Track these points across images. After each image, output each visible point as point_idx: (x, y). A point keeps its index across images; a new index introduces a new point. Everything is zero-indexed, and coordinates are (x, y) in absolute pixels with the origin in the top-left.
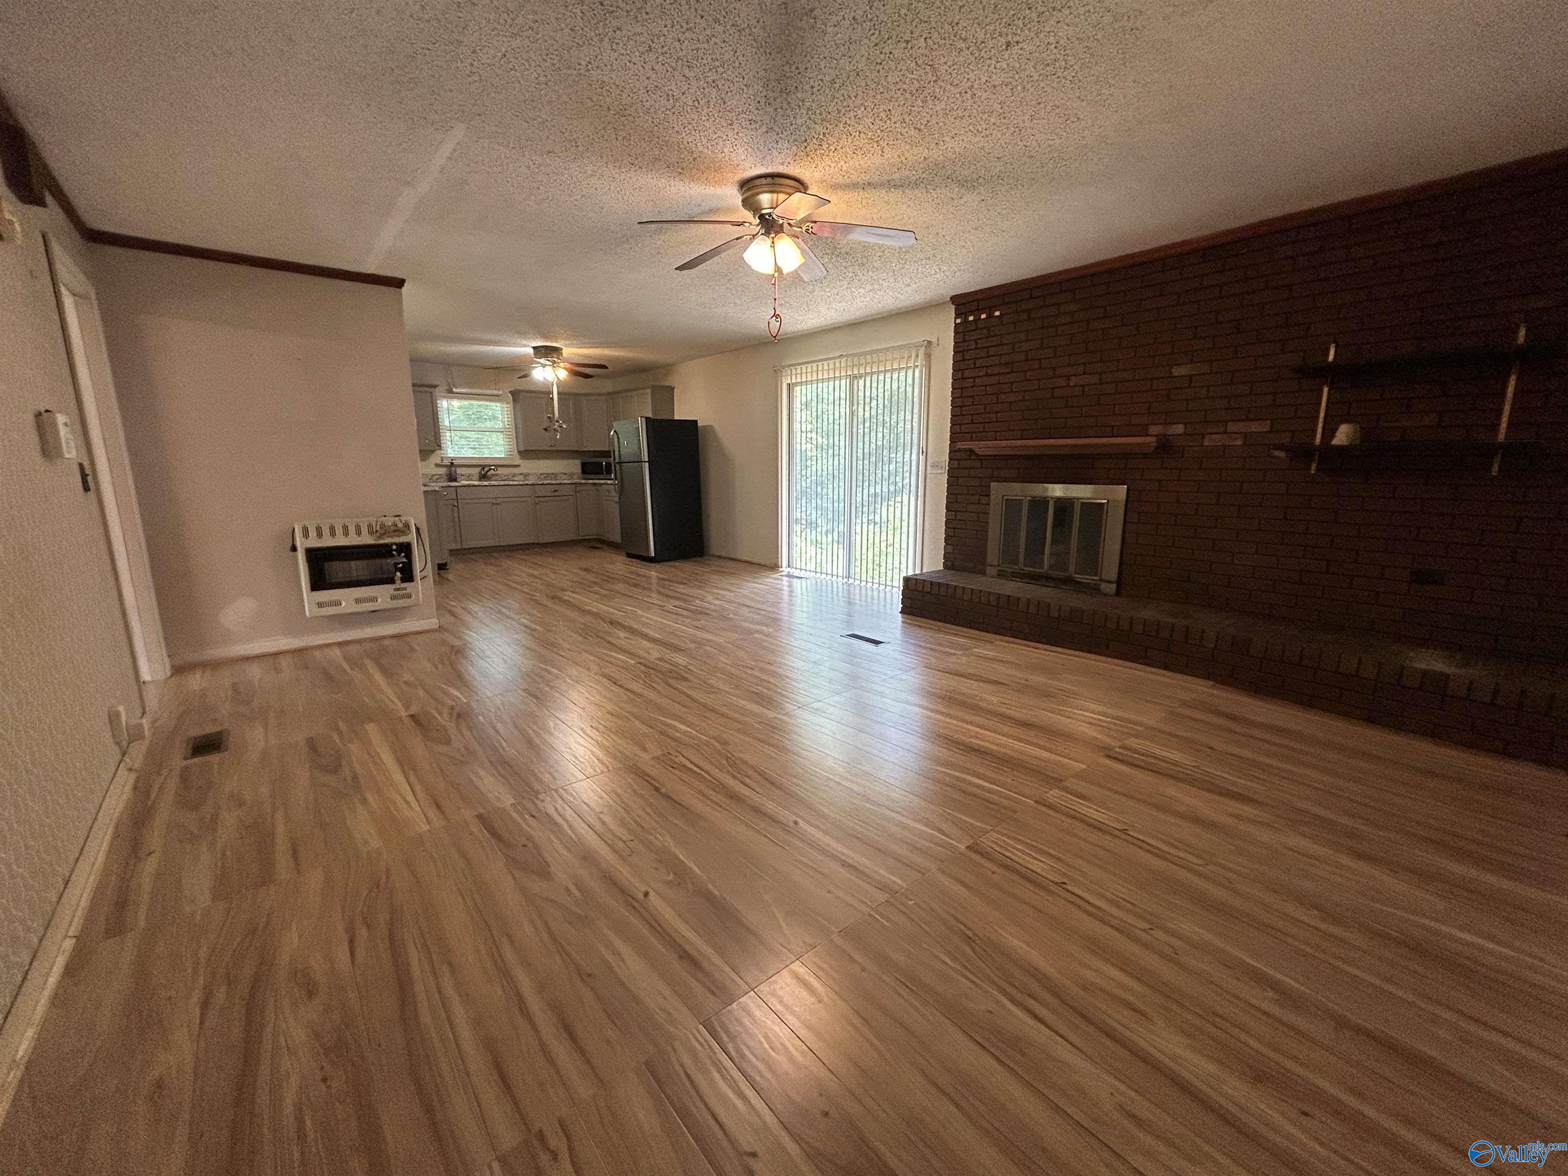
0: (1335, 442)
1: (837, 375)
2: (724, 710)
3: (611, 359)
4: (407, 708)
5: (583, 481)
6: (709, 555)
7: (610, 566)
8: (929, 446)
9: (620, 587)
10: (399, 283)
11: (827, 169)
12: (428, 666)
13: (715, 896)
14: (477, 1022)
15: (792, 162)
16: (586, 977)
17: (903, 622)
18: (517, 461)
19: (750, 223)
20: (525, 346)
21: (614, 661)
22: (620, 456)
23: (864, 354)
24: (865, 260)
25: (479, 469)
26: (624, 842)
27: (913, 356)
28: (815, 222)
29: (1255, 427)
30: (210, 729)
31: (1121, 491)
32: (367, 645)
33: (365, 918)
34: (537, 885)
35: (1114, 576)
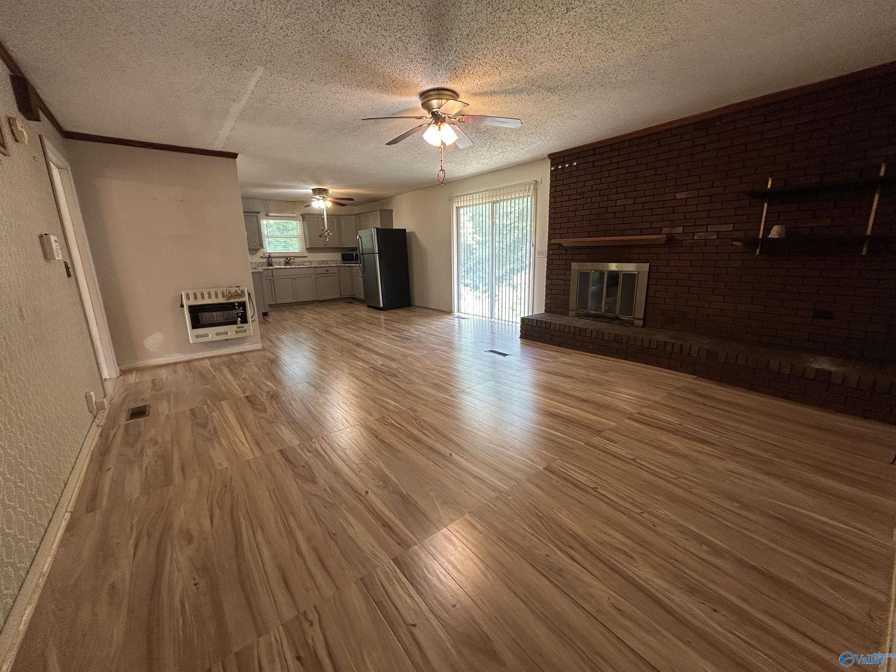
0: (770, 236)
1: (484, 201)
2: (416, 393)
3: (356, 195)
4: (244, 393)
5: (343, 265)
6: (414, 306)
7: (357, 313)
8: (537, 242)
9: (364, 325)
10: (234, 156)
11: (469, 84)
12: (256, 370)
13: (404, 494)
14: (275, 557)
15: (449, 81)
16: (333, 536)
17: (521, 343)
18: (306, 254)
19: (426, 117)
20: (307, 189)
21: (356, 366)
22: (362, 251)
23: (499, 189)
24: (496, 135)
25: (285, 259)
26: (357, 465)
27: (527, 189)
28: (463, 115)
29: (724, 228)
30: (141, 404)
31: (646, 266)
32: (224, 359)
33: (218, 504)
34: (308, 487)
35: (642, 316)
